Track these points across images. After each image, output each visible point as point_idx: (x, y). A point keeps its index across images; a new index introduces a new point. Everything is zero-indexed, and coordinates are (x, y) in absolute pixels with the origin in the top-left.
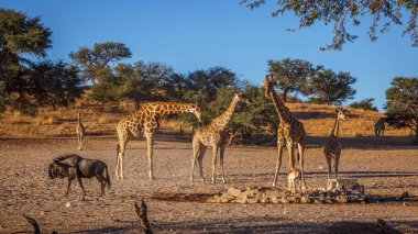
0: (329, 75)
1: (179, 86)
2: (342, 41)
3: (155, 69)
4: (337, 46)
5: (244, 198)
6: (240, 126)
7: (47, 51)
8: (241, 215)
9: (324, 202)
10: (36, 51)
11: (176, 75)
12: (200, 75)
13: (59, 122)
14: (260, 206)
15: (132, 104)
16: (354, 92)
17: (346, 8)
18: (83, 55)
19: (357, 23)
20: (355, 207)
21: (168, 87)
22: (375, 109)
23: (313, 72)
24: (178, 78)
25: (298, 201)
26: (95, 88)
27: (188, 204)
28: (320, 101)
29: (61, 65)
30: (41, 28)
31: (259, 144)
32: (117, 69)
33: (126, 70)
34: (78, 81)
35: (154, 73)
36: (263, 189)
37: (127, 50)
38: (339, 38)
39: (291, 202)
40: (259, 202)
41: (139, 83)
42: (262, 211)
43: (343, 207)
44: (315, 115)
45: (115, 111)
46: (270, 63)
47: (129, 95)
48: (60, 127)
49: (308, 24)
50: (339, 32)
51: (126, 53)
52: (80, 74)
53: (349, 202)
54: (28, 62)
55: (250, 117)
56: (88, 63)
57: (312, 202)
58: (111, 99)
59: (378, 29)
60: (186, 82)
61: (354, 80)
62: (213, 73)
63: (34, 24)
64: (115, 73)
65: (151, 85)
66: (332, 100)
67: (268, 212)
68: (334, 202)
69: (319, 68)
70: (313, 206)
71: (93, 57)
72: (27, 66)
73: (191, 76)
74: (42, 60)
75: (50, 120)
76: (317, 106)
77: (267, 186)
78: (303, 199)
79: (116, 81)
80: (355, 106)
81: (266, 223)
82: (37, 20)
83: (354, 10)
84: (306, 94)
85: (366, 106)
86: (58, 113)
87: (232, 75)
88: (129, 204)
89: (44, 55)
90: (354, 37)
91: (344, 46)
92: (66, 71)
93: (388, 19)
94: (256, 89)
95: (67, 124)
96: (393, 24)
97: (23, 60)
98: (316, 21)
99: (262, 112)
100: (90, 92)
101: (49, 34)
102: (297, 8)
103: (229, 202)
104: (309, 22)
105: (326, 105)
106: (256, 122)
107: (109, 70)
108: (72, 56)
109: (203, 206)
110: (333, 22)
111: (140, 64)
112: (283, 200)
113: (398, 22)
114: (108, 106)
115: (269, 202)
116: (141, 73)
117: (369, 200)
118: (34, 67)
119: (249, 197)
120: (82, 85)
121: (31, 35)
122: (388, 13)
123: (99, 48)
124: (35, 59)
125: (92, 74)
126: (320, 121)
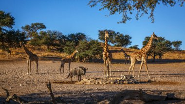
0: (122, 36)
1: (65, 40)
2: (126, 20)
3: (55, 33)
4: (124, 22)
5: (89, 82)
6: (88, 55)
7: (13, 26)
8: (88, 89)
9: (119, 83)
10: (8, 26)
11: (63, 36)
12: (72, 36)
13: (18, 53)
14: (95, 85)
15: (46, 47)
16: (131, 42)
17: (127, 8)
18: (27, 28)
19: (131, 13)
20: (131, 85)
21: (60, 40)
22: (139, 49)
23: (115, 34)
24: (64, 37)
25: (110, 83)
26: (32, 41)
27: (68, 84)
28: (118, 46)
29: (18, 31)
30: (10, 17)
31: (95, 62)
32: (40, 33)
33: (44, 34)
34: (25, 38)
35: (55, 35)
36: (97, 79)
37: (44, 26)
38: (124, 19)
39: (107, 84)
40: (95, 83)
41: (49, 39)
42: (96, 87)
43: (127, 85)
44: (116, 51)
45: (39, 49)
46: (99, 31)
47: (45, 43)
48: (18, 56)
49: (113, 14)
50: (124, 16)
51: (44, 27)
52: (26, 35)
53: (129, 83)
54: (5, 30)
55: (91, 52)
56: (29, 31)
57: (115, 83)
58: (38, 45)
59: (139, 16)
60: (67, 38)
61: (131, 38)
62: (77, 35)
63: (8, 15)
64: (39, 35)
65: (54, 39)
66: (122, 45)
67: (98, 87)
68: (123, 83)
69: (118, 33)
70: (115, 85)
71: (31, 29)
72: (5, 32)
73: (69, 36)
74: (11, 29)
75: (14, 53)
76: (117, 48)
77: (98, 77)
78: (112, 82)
79: (40, 38)
80: (131, 48)
81: (97, 91)
82: (9, 14)
83: (130, 8)
84: (113, 43)
85: (135, 47)
86: (17, 50)
87: (85, 36)
88: (45, 85)
89: (11, 27)
90: (130, 19)
91: (126, 22)
92: (20, 34)
93: (143, 12)
94: (94, 41)
95: (20, 54)
96: (144, 13)
97: (3, 29)
98: (116, 12)
99: (96, 50)
100: (30, 42)
101: (14, 19)
102: (109, 7)
103: (83, 84)
104: (113, 13)
105: (120, 47)
106: (94, 54)
107: (37, 33)
108: (23, 28)
109: (73, 85)
110: (122, 13)
111: (49, 31)
112: (104, 83)
113: (146, 13)
114: (37, 47)
115: (98, 83)
116: (50, 35)
117: (136, 83)
118: (8, 32)
119: (91, 82)
120: (26, 39)
121: (6, 20)
122: (143, 10)
123: (33, 25)
124: (8, 29)
125: (30, 35)
126: (118, 53)
